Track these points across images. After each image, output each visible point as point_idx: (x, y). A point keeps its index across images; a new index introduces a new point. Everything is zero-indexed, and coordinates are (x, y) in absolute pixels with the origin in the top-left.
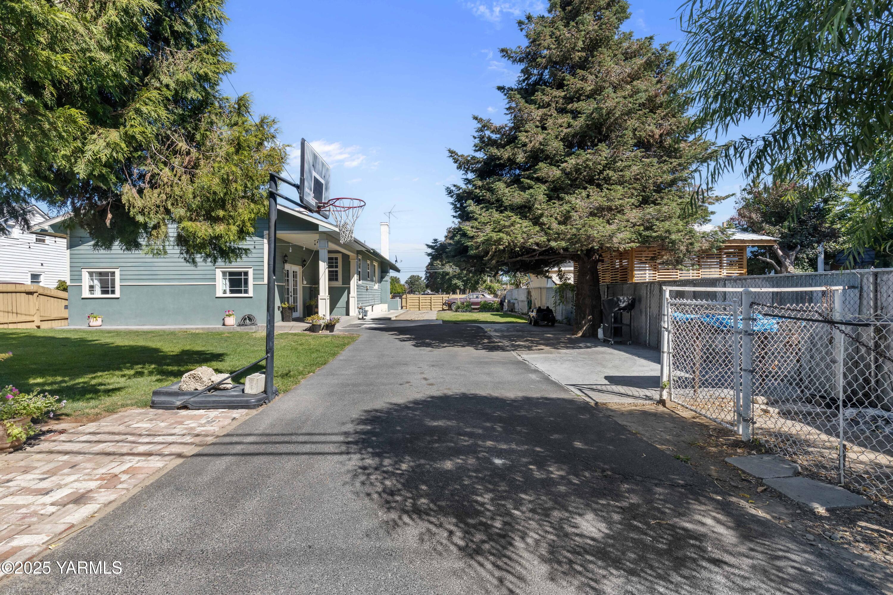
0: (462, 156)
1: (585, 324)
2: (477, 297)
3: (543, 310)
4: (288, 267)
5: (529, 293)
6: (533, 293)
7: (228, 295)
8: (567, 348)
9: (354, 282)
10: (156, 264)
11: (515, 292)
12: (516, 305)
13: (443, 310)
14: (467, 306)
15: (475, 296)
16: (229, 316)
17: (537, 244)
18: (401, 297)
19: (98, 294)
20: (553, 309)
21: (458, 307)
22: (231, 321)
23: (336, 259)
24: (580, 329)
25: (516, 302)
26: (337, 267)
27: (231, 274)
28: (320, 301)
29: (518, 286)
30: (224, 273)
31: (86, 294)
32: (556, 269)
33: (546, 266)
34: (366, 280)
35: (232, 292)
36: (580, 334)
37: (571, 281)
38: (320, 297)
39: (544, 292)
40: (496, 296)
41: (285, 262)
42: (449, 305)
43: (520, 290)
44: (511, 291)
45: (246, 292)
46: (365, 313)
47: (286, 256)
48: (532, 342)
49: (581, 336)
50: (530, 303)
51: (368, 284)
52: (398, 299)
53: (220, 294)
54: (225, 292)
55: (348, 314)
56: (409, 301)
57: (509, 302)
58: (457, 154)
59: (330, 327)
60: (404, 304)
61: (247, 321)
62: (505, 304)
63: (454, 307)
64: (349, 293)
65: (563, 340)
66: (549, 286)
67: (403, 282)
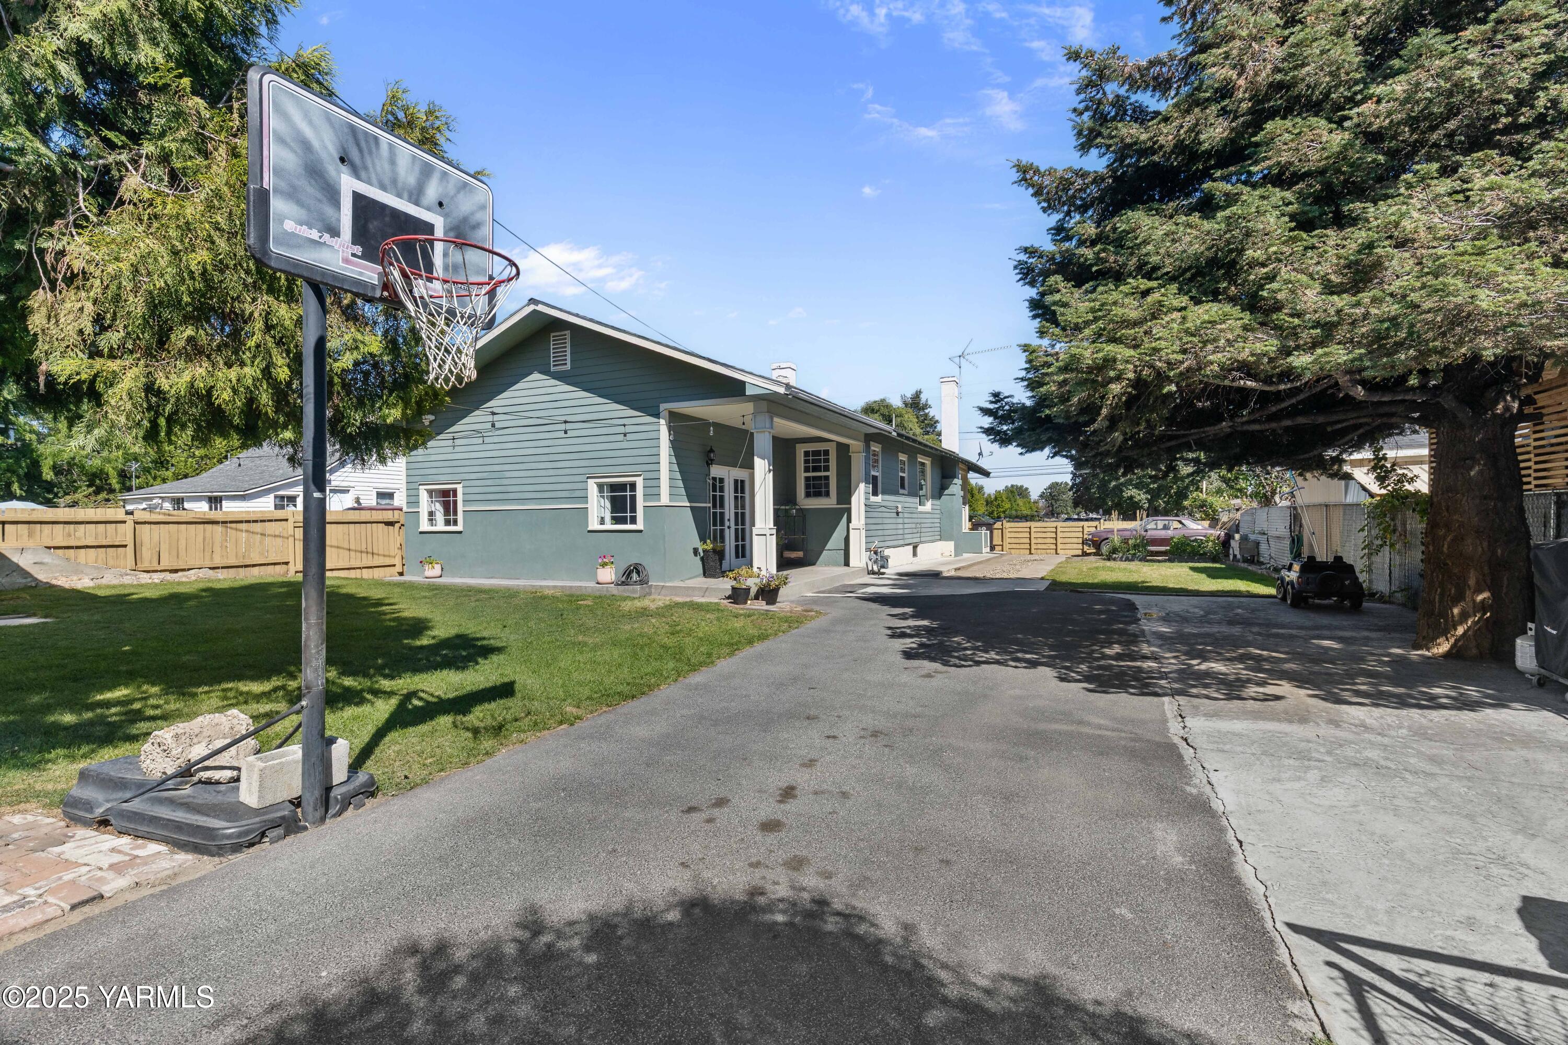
0: (1051, 172)
1: (1464, 616)
2: (1166, 528)
3: (1324, 566)
4: (717, 471)
5: (1295, 517)
6: (1306, 520)
7: (609, 526)
8: (1378, 699)
9: (860, 496)
10: (508, 474)
11: (1262, 514)
12: (1263, 547)
13: (1085, 554)
14: (1135, 547)
15: (1160, 525)
16: (604, 565)
17: (1247, 369)
18: (990, 527)
19: (440, 526)
20: (1359, 565)
21: (1114, 550)
22: (607, 575)
23: (826, 453)
24: (1445, 633)
25: (1263, 539)
26: (827, 469)
27: (614, 487)
28: (755, 538)
29: (1266, 500)
30: (601, 487)
31: (425, 526)
32: (1366, 454)
33: (1329, 445)
34: (896, 493)
35: (616, 520)
36: (1443, 647)
37: (1422, 484)
38: (755, 531)
39: (1337, 515)
40: (1214, 521)
41: (709, 462)
42: (1096, 544)
43: (1273, 510)
44: (1251, 512)
45: (633, 520)
46: (883, 562)
47: (711, 451)
48: (1257, 663)
49: (1447, 655)
50: (1296, 542)
51: (902, 502)
52: (984, 531)
53: (594, 525)
54: (602, 521)
55: (847, 563)
56: (1007, 535)
57: (1244, 539)
58: (1037, 171)
59: (769, 593)
60: (997, 541)
61: (635, 576)
62: (1235, 544)
63: (1105, 549)
64: (849, 520)
65: (1371, 665)
66: (1350, 499)
67: (1034, 495)
